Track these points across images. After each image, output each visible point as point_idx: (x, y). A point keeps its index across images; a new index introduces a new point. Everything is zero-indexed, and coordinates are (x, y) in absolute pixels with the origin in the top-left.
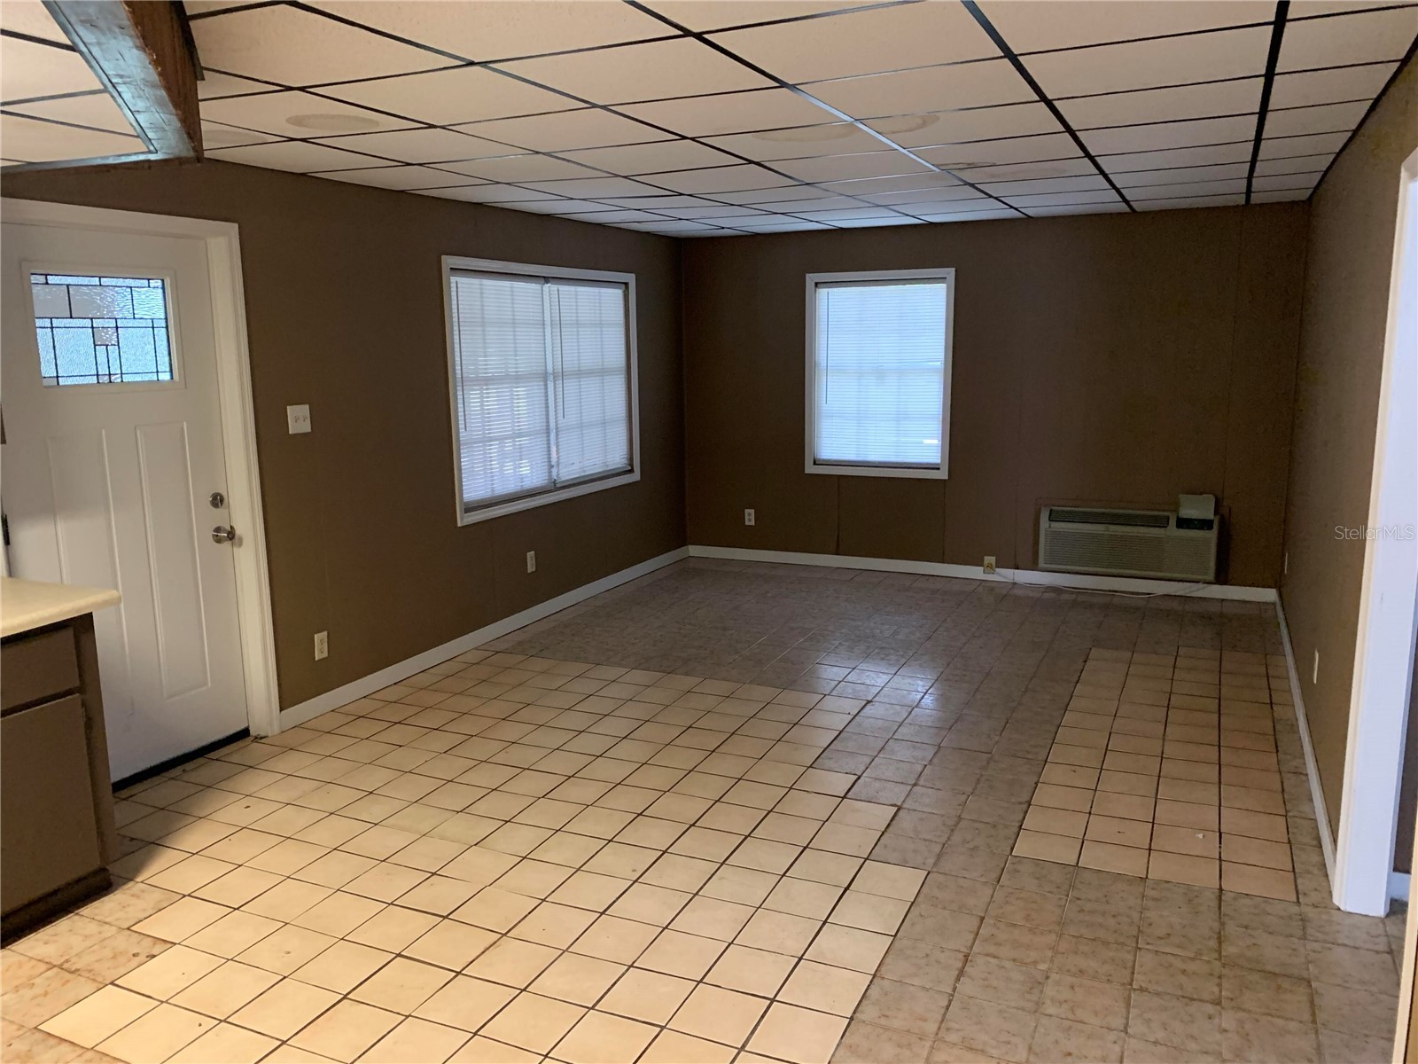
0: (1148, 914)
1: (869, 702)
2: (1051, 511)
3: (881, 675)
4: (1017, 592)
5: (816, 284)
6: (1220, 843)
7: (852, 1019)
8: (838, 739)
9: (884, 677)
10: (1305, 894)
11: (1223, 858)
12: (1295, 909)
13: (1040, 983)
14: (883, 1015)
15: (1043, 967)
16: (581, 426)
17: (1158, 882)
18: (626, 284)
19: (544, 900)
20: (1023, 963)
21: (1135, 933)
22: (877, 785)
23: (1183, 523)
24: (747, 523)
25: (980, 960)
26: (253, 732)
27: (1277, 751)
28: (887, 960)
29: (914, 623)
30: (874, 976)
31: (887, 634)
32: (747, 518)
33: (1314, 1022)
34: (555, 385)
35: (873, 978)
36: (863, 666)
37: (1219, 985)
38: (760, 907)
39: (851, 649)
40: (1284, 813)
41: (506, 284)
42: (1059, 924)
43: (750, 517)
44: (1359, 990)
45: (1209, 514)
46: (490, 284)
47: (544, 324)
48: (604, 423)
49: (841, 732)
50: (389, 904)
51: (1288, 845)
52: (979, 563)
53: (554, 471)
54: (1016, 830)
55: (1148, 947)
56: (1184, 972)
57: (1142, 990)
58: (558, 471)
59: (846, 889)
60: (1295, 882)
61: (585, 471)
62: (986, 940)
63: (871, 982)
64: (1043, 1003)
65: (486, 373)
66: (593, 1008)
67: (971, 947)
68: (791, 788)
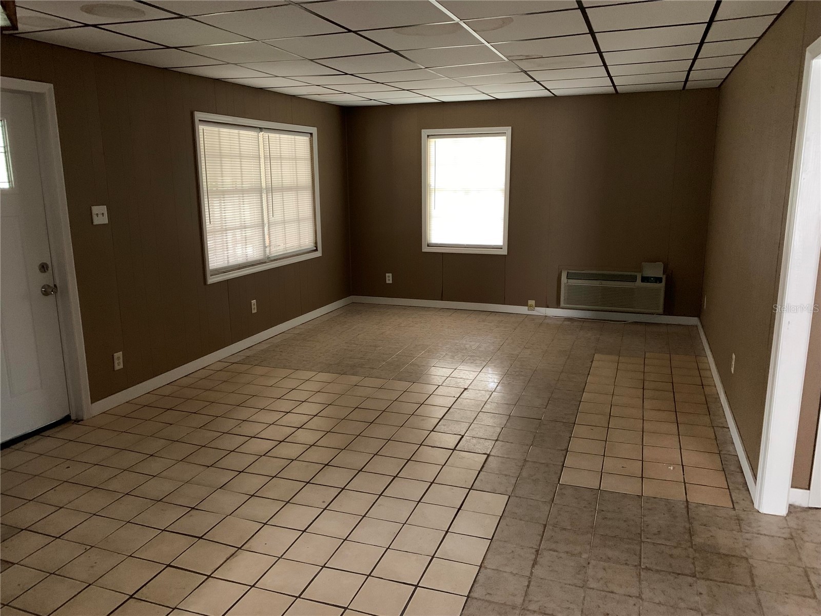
0: (645, 519)
1: (465, 389)
2: (568, 273)
3: (472, 372)
4: (547, 321)
5: (428, 136)
6: (683, 472)
7: (468, 597)
8: (449, 412)
9: (474, 373)
10: (737, 502)
11: (686, 482)
12: (733, 513)
13: (584, 567)
14: (488, 593)
15: (585, 556)
16: (284, 222)
17: (648, 498)
18: (311, 134)
19: (265, 524)
20: (573, 555)
21: (639, 531)
22: (474, 441)
23: (644, 279)
24: (387, 282)
25: (546, 553)
26: (73, 417)
27: (710, 414)
28: (489, 556)
29: (489, 341)
30: (481, 567)
31: (474, 347)
32: (387, 278)
33: (754, 586)
34: (267, 196)
35: (480, 568)
36: (461, 367)
37: (693, 563)
38: (405, 523)
39: (453, 357)
40: (718, 452)
41: (235, 132)
42: (592, 527)
43: (389, 278)
44: (778, 563)
45: (660, 274)
46: (225, 131)
47: (260, 158)
48: (299, 220)
49: (450, 408)
50: (163, 530)
51: (723, 472)
52: (526, 304)
53: (268, 249)
54: (560, 467)
55: (647, 540)
56: (671, 556)
57: (647, 569)
58: (270, 249)
59: (459, 509)
60: (731, 495)
61: (286, 250)
62: (548, 540)
63: (479, 571)
64: (588, 581)
65: (223, 187)
66: (299, 597)
67: (540, 545)
68: (421, 445)
